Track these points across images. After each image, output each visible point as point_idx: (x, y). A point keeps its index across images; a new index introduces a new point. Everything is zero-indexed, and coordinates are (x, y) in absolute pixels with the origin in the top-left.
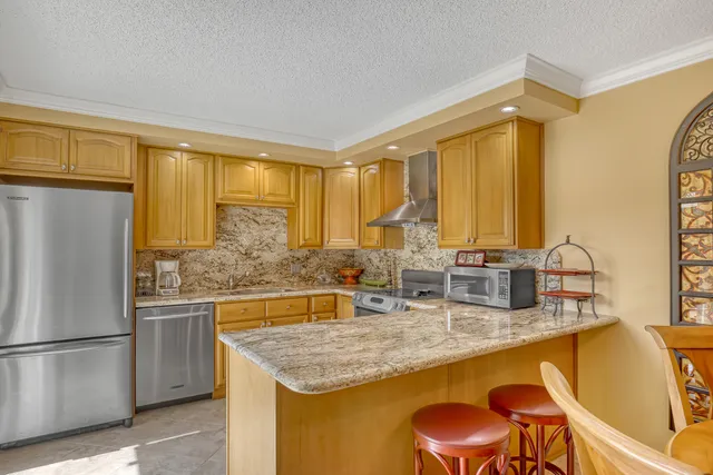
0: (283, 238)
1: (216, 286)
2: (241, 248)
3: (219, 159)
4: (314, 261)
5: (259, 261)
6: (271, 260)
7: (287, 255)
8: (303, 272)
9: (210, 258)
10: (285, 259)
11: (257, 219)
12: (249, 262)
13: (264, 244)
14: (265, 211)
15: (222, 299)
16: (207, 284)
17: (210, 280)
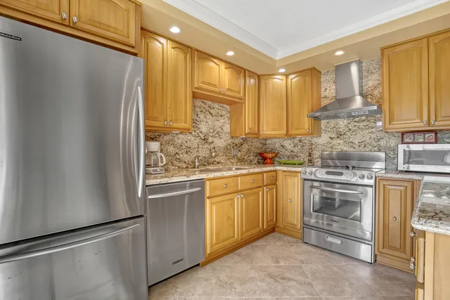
0: (227, 128)
1: (185, 166)
2: (200, 134)
3: (194, 53)
4: (245, 147)
5: (212, 146)
6: (220, 145)
7: (229, 142)
8: (239, 155)
9: (180, 141)
10: (229, 145)
11: (211, 111)
12: (207, 146)
13: (215, 132)
14: (216, 106)
15: (212, 175)
16: (178, 164)
17: (180, 160)
